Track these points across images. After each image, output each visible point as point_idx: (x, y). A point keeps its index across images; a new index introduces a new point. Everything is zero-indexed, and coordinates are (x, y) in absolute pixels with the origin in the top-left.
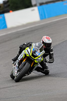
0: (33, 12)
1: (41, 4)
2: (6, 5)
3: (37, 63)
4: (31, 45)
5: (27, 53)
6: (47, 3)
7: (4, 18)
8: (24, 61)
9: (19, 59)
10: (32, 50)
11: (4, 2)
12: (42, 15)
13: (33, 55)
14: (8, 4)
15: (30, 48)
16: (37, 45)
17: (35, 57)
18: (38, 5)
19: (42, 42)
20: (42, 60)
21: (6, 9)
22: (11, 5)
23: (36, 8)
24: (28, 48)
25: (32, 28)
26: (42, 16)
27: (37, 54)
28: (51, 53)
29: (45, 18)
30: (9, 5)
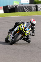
9: (15, 31)
10: (24, 26)
13: (24, 30)
20: (29, 34)
24: (22, 25)
28: (34, 29)
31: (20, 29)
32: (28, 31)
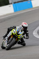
0: (10, 7)
1: (15, 3)
3: (19, 39)
6: (18, 2)
8: (12, 37)
9: (8, 36)
12: (15, 9)
15: (15, 30)
16: (19, 28)
18: (13, 3)
23: (12, 5)
28: (27, 33)
29: (17, 11)
31: (12, 34)
32: (21, 34)
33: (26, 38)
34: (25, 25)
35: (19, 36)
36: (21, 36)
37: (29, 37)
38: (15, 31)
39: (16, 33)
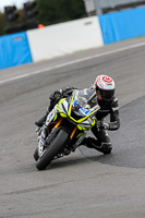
2: (29, 13)
3: (82, 131)
4: (70, 94)
5: (61, 110)
7: (26, 39)
8: (56, 126)
10: (72, 103)
11: (25, 5)
12: (107, 34)
13: (73, 114)
14: (35, 10)
15: (68, 101)
16: (85, 93)
17: (78, 118)
18: (99, 12)
19: (94, 87)
20: (93, 124)
21: (30, 21)
22: (41, 12)
23: (95, 20)
24: (63, 101)
25: (86, 61)
26: (108, 36)
27: (82, 112)
28: (114, 109)
29: (115, 40)
30: (37, 13)
31: (58, 114)
32: (88, 115)
33: (110, 129)
34: (104, 83)
35: (79, 121)
36: (87, 122)
37: (118, 124)
38: (66, 104)
39: (69, 114)
